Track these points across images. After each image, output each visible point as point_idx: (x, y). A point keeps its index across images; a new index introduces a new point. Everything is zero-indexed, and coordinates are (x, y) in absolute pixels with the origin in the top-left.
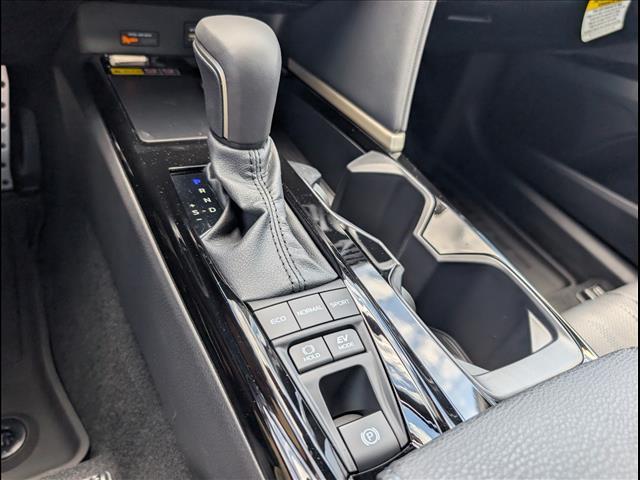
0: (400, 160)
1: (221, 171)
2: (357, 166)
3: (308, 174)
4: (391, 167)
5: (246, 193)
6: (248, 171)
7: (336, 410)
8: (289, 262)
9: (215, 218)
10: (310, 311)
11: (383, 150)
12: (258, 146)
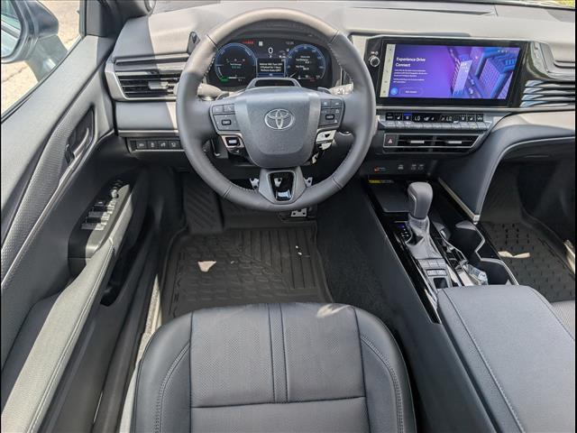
0: (476, 226)
1: (412, 224)
2: (460, 226)
3: (440, 228)
4: (472, 228)
5: (419, 232)
6: (419, 226)
7: (438, 287)
8: (429, 251)
9: (409, 238)
10: (433, 264)
11: (471, 221)
12: (424, 219)
